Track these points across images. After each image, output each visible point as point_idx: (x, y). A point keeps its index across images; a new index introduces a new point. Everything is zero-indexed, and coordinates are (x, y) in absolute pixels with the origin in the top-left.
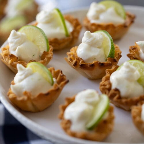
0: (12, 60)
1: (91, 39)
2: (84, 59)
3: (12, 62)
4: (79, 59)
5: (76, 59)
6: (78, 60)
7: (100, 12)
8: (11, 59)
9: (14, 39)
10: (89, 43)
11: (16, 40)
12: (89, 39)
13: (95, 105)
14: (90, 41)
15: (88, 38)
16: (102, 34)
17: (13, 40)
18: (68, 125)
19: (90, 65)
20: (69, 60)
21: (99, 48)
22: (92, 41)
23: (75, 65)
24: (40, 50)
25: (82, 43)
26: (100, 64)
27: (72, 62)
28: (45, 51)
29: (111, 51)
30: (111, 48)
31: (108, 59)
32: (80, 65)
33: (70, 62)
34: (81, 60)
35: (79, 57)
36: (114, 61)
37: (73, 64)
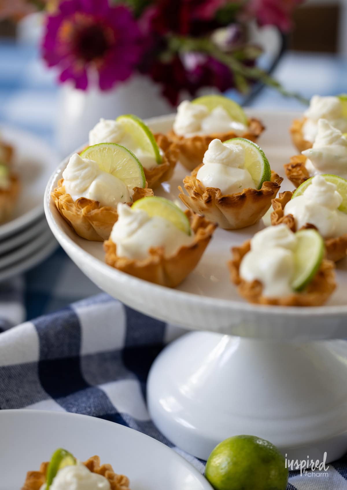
0: (87, 209)
1: (225, 154)
2: (223, 188)
3: (88, 211)
4: (212, 191)
5: (208, 190)
6: (210, 193)
7: (200, 117)
8: (83, 208)
9: (78, 170)
10: (223, 160)
11: (83, 172)
12: (220, 154)
13: (294, 248)
14: (223, 157)
15: (219, 152)
16: (237, 144)
17: (77, 173)
18: (257, 289)
19: (238, 197)
20: (193, 196)
21: (241, 167)
22: (228, 156)
23: (209, 201)
24: (127, 187)
25: (204, 164)
26: (255, 194)
27: (201, 198)
28: (139, 187)
29: (265, 169)
30: (264, 166)
31: (265, 183)
32: (220, 200)
33: (196, 199)
34: (217, 192)
35: (212, 188)
36: (275, 186)
37: (203, 200)
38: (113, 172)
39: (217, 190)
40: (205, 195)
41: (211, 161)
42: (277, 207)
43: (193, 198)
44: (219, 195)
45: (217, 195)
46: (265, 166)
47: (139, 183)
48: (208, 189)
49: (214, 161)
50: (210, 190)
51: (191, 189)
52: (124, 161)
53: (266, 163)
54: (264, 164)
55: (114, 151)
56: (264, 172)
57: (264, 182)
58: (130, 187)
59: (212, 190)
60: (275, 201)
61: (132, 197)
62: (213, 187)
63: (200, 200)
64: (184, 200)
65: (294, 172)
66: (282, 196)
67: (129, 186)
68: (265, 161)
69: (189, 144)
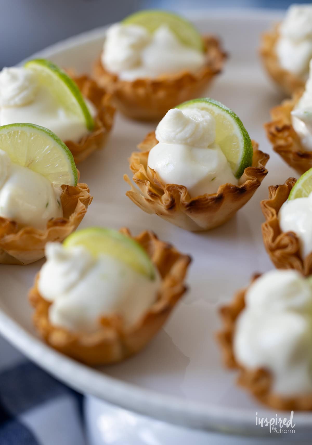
1: (189, 130)
4: (174, 190)
5: (168, 189)
6: (172, 192)
7: (140, 46)
10: (186, 139)
12: (181, 131)
14: (187, 135)
15: (180, 128)
19: (212, 199)
23: (172, 206)
24: (52, 185)
25: (158, 142)
26: (237, 192)
27: (159, 201)
28: (69, 184)
29: (245, 149)
30: (243, 143)
31: (247, 171)
32: (188, 206)
33: (153, 202)
34: (182, 191)
35: (174, 185)
36: (260, 173)
37: (162, 205)
38: (30, 164)
39: (182, 187)
40: (166, 197)
41: (170, 140)
42: (270, 215)
43: (148, 200)
44: (185, 196)
45: (183, 196)
46: (245, 143)
47: (69, 180)
48: (168, 186)
49: (174, 141)
50: (171, 188)
51: (144, 183)
52: (45, 150)
53: (245, 138)
54: (244, 140)
55: (31, 136)
56: (244, 153)
57: (246, 169)
58: (56, 185)
59: (174, 187)
60: (266, 205)
61: (59, 199)
62: (175, 183)
63: (159, 204)
64: (134, 198)
65: (281, 138)
66: (274, 193)
67: (54, 183)
68: (244, 135)
69: (128, 90)
